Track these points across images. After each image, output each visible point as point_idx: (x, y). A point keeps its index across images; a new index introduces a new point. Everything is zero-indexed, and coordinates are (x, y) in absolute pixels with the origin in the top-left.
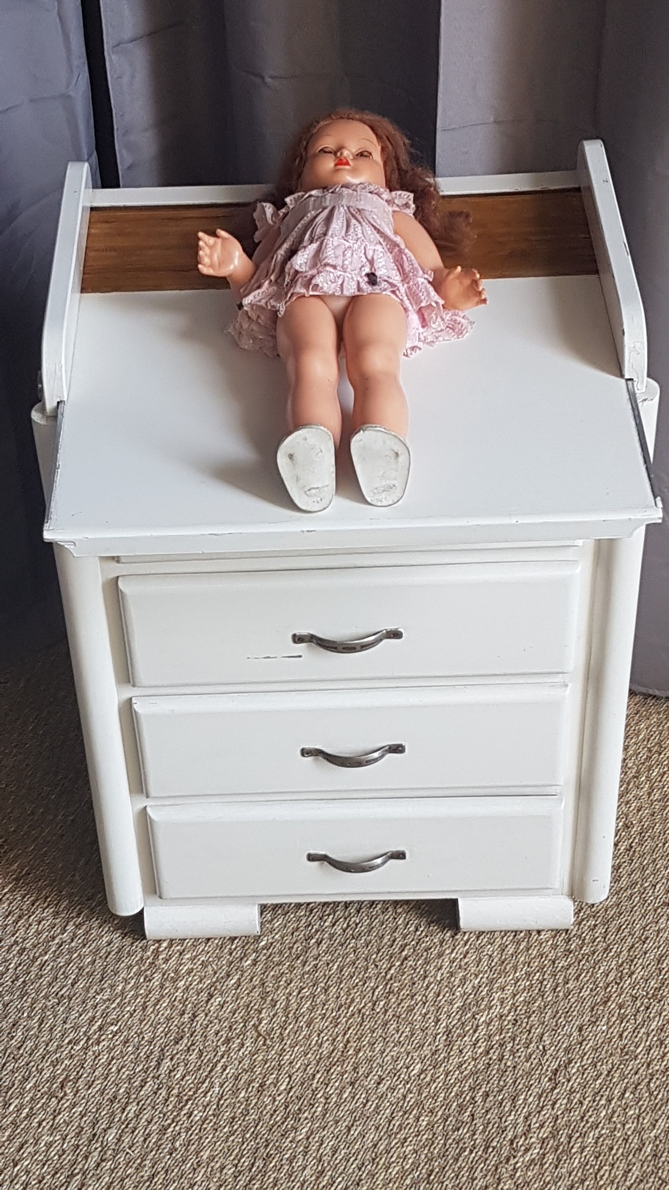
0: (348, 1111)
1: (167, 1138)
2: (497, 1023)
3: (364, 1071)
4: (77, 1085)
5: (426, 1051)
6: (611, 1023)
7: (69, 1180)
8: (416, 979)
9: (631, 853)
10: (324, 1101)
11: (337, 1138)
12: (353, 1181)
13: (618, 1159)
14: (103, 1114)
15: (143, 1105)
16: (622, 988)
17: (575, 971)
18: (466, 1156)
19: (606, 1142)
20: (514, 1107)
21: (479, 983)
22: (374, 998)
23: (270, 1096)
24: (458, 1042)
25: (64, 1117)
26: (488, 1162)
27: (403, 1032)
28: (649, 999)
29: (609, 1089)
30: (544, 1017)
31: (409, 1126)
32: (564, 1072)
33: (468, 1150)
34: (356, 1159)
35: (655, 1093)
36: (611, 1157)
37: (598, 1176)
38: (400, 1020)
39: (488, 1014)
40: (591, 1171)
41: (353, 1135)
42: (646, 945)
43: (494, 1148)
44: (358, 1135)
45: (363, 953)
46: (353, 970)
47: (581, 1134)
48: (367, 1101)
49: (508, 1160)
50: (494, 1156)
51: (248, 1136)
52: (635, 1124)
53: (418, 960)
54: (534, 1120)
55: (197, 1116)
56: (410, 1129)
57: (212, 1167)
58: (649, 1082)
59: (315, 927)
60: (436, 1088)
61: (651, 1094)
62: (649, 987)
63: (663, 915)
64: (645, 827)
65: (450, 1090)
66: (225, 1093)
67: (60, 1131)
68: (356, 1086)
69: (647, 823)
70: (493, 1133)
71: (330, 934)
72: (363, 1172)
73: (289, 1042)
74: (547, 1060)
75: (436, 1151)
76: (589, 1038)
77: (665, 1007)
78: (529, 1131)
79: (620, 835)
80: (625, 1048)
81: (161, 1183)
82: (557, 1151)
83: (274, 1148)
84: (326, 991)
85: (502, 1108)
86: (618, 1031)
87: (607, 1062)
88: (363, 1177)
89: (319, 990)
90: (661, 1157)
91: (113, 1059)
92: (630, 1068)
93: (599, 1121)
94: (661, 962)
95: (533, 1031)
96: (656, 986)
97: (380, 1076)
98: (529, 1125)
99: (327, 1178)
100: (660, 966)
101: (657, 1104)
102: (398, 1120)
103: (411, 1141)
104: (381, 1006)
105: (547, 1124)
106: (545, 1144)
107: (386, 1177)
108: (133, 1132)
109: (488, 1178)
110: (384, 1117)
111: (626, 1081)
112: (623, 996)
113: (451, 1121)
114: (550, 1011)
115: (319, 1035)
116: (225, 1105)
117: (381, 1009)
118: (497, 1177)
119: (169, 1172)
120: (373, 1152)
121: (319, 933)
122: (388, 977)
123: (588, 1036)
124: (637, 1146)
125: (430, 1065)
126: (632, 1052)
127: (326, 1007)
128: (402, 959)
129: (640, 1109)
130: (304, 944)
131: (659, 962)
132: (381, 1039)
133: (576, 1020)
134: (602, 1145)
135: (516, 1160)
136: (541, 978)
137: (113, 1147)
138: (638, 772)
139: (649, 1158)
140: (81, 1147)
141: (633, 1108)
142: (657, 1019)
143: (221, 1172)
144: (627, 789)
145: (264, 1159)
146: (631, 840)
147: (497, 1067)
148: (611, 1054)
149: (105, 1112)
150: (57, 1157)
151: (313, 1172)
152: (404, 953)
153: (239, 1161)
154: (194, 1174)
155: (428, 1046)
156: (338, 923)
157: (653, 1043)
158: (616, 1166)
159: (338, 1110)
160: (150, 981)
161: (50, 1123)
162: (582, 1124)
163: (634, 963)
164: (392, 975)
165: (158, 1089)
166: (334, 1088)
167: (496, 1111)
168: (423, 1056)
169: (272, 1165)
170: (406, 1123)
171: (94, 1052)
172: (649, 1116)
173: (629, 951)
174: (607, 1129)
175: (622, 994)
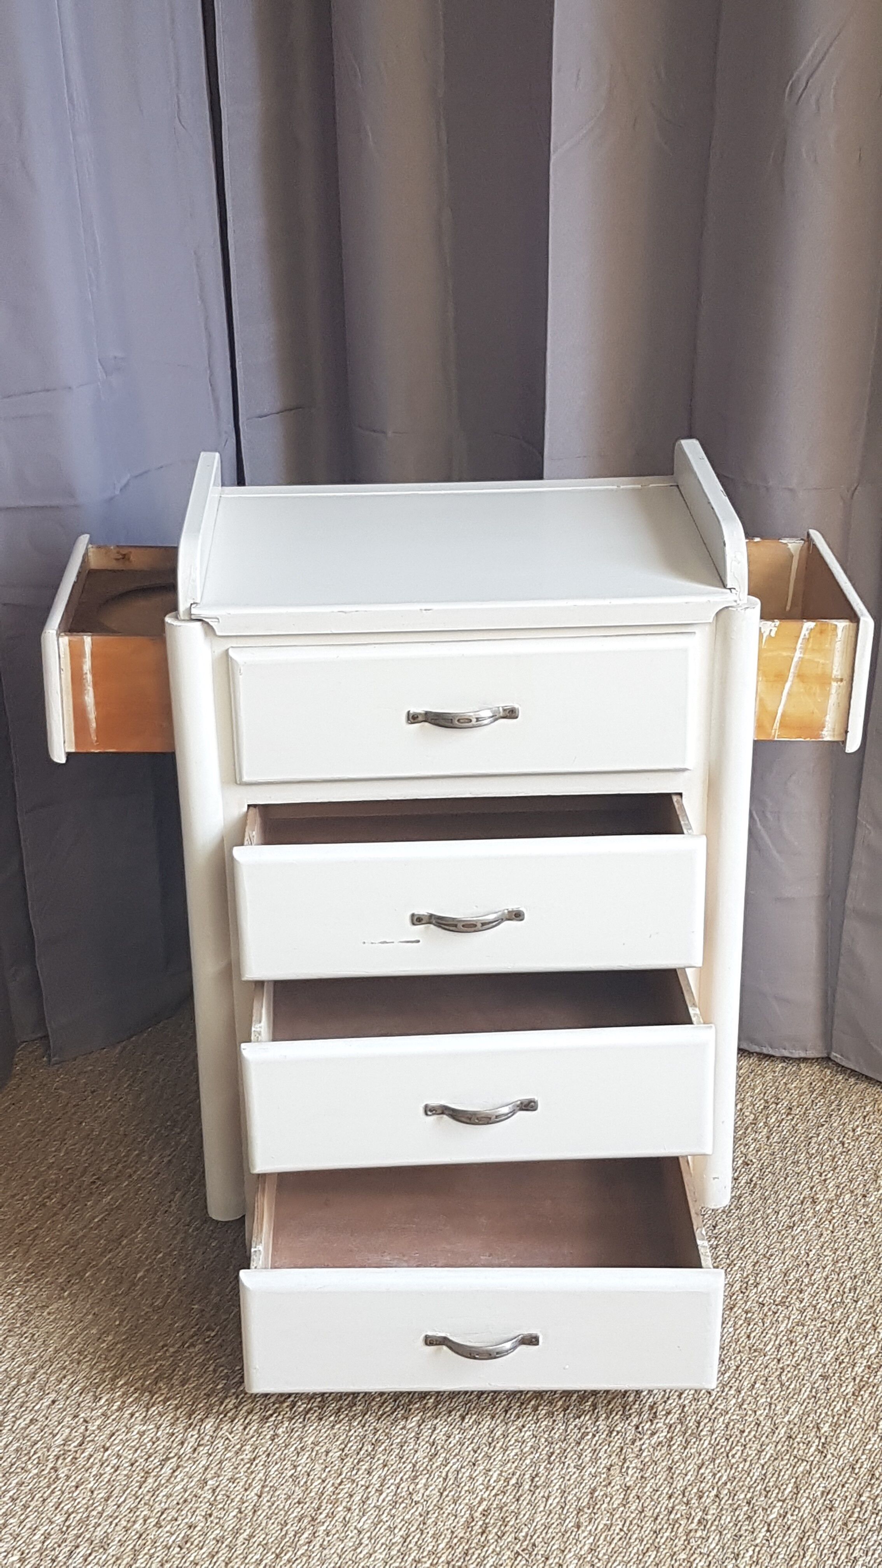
1: (269, 1427)
6: (737, 1326)
7: (163, 1463)
9: (752, 1186)
11: (451, 1425)
12: (469, 1462)
13: (750, 1440)
16: (748, 1296)
18: (588, 1440)
19: (737, 1425)
20: (639, 1397)
25: (159, 1409)
26: (612, 1444)
28: (777, 1305)
29: (738, 1381)
31: (527, 1414)
33: (591, 1434)
34: (472, 1443)
35: (787, 1384)
36: (743, 1439)
37: (730, 1455)
40: (722, 1450)
41: (468, 1422)
42: (771, 1261)
43: (618, 1432)
44: (473, 1423)
47: (710, 1419)
49: (633, 1443)
50: (619, 1439)
51: (355, 1424)
52: (767, 1411)
54: (660, 1408)
56: (528, 1416)
57: (317, 1451)
58: (780, 1375)
61: (782, 1385)
62: (775, 1296)
63: (787, 1237)
64: (765, 1164)
67: (154, 1421)
69: (767, 1161)
70: (617, 1420)
72: (479, 1454)
75: (556, 1436)
77: (793, 1312)
78: (655, 1417)
79: (740, 1171)
80: (753, 1346)
81: (262, 1465)
82: (685, 1434)
83: (384, 1434)
86: (745, 1333)
87: (735, 1358)
88: (479, 1458)
90: (796, 1437)
92: (760, 1362)
93: (728, 1408)
94: (788, 1275)
96: (783, 1294)
98: (655, 1413)
99: (441, 1459)
100: (786, 1278)
101: (790, 1393)
102: (515, 1410)
103: (529, 1427)
105: (674, 1411)
106: (672, 1428)
107: (504, 1458)
108: (232, 1421)
109: (613, 1457)
111: (756, 1374)
112: (749, 1303)
113: (572, 1410)
118: (622, 1457)
119: (271, 1455)
120: (489, 1437)
124: (770, 1430)
126: (761, 1349)
129: (772, 1398)
131: (785, 1274)
134: (733, 1428)
135: (642, 1442)
137: (211, 1433)
139: (784, 1439)
140: (176, 1435)
141: (765, 1397)
142: (786, 1322)
143: (326, 1455)
144: (745, 1133)
145: (373, 1444)
146: (751, 1175)
148: (740, 1352)
149: (202, 1405)
150: (151, 1443)
151: (426, 1454)
153: (346, 1446)
154: (298, 1457)
157: (782, 1342)
158: (748, 1446)
161: (144, 1415)
162: (711, 1411)
163: (760, 1275)
167: (620, 1401)
169: (381, 1449)
172: (781, 1404)
173: (754, 1266)
174: (738, 1415)
175: (748, 1301)
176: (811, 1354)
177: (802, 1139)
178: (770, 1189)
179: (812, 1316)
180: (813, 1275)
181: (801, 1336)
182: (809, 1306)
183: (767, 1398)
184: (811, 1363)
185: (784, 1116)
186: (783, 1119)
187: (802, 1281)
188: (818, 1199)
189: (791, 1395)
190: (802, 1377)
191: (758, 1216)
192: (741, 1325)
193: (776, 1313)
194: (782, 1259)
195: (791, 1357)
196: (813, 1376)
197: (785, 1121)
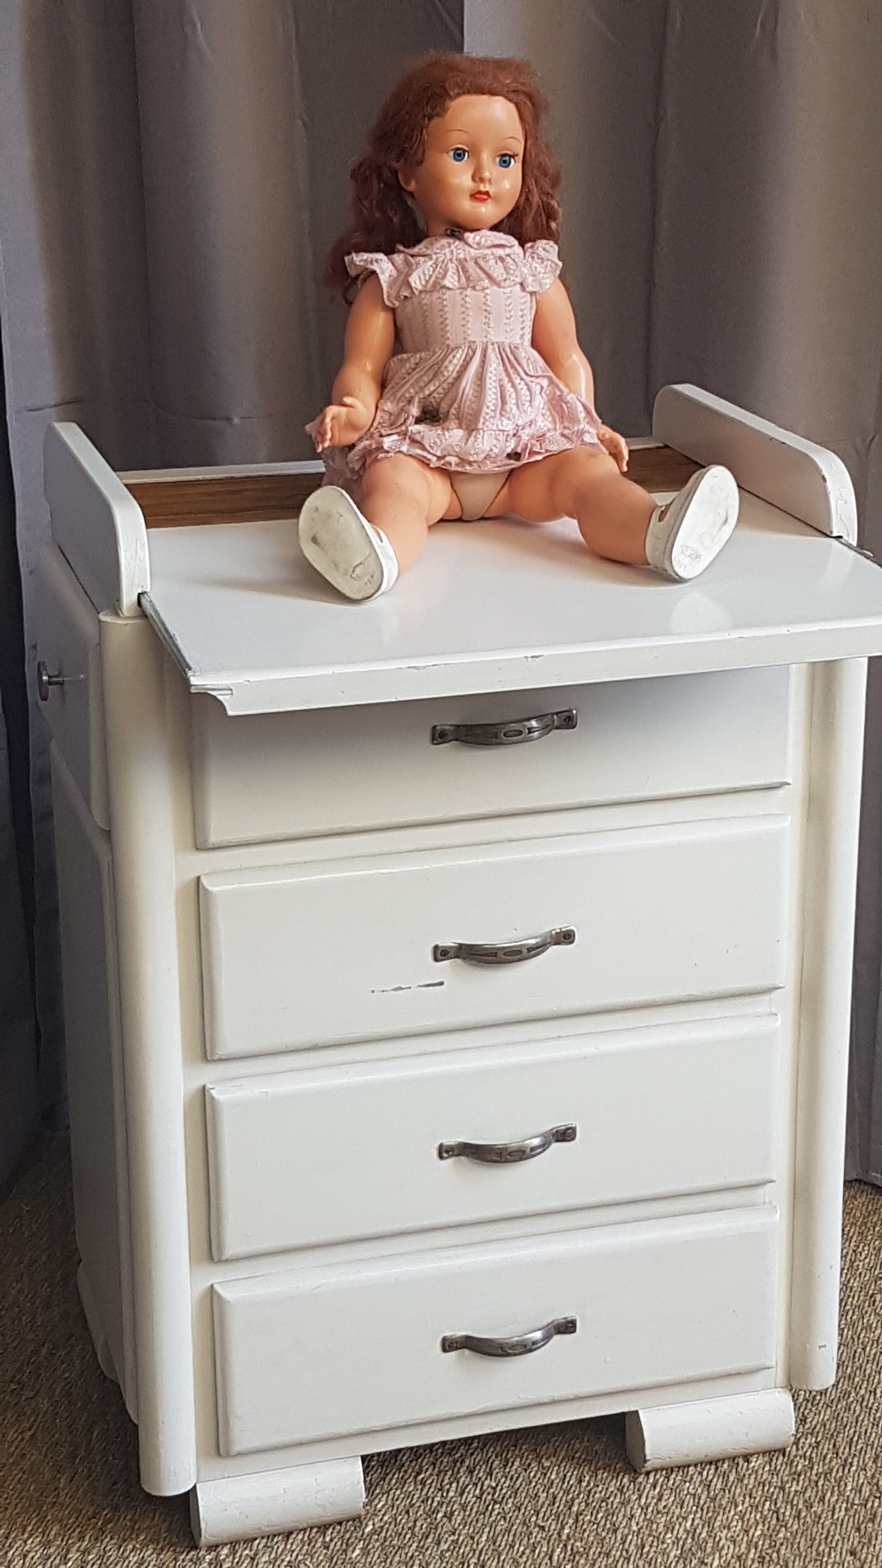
8: (604, 1534)
17: (814, 1493)
21: (692, 1525)
45: (518, 1517)
46: (511, 1538)
59: (436, 1500)
71: (460, 1505)
114: (803, 1541)
128: (573, 1516)
136: (773, 1507)
156: (467, 1490)
164: (568, 1535)
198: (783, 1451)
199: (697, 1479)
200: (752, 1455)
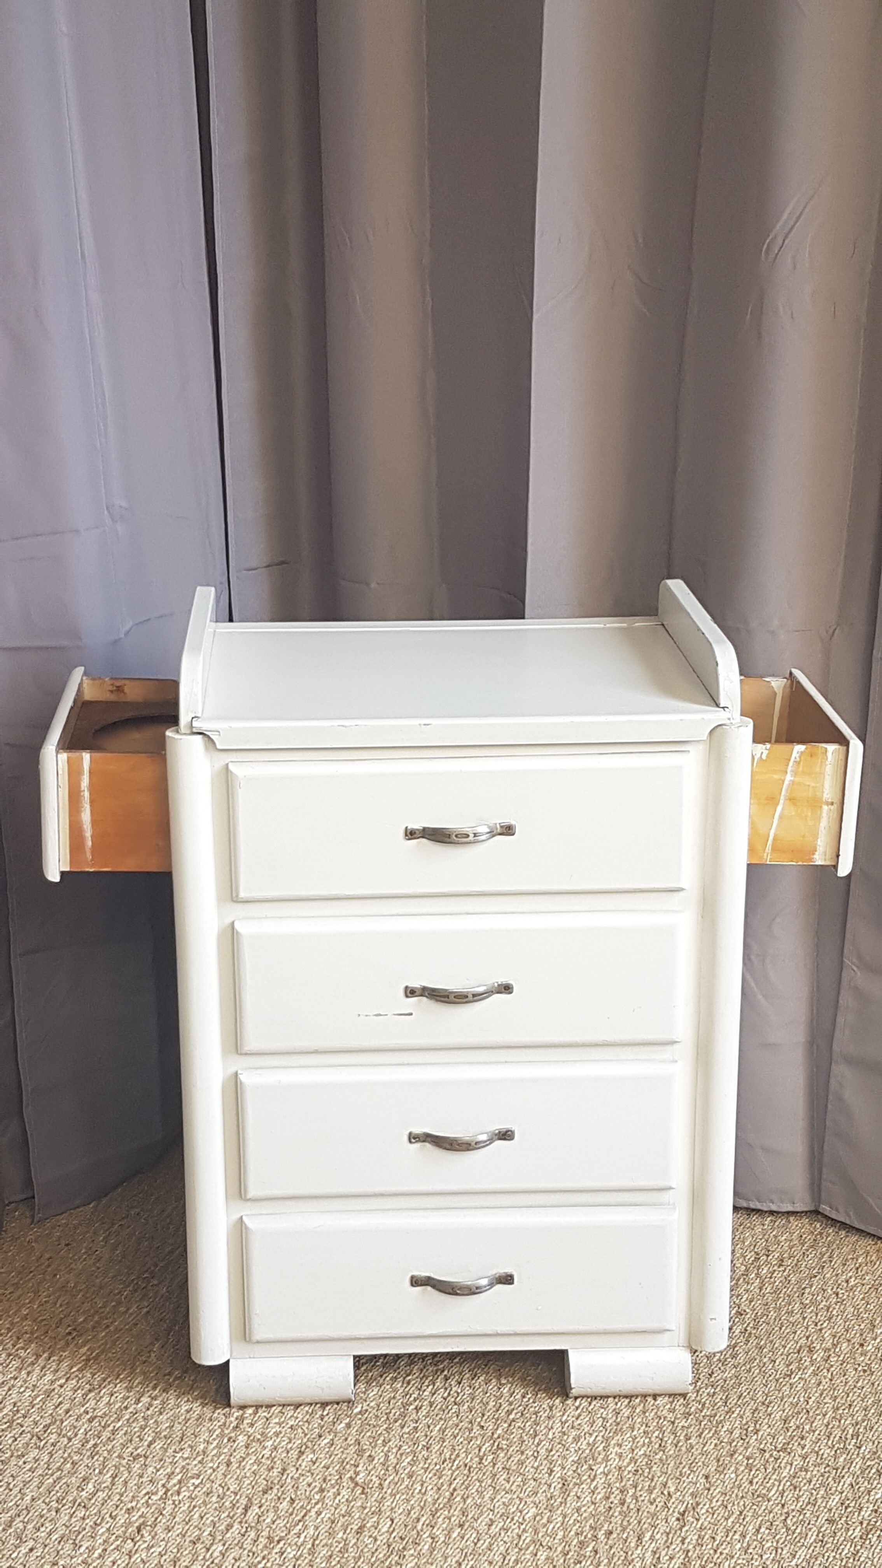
0: (457, 1548)
2: (617, 1473)
3: (474, 1515)
4: (156, 1529)
5: (541, 1497)
6: (739, 1472)
8: (525, 1438)
9: (747, 1335)
10: (431, 1541)
14: (184, 1553)
15: (230, 1545)
16: (748, 1443)
17: (696, 1429)
20: (641, 1543)
21: (594, 1440)
22: (481, 1454)
23: (370, 1536)
24: (575, 1490)
27: (514, 1482)
28: (778, 1451)
29: (742, 1526)
30: (667, 1468)
32: (692, 1512)
35: (793, 1528)
38: (511, 1472)
39: (606, 1466)
42: (770, 1409)
45: (467, 1417)
46: (457, 1431)
48: (479, 1540)
53: (527, 1422)
54: (663, 1553)
55: (291, 1553)
56: (527, 1562)
58: (785, 1520)
59: (413, 1396)
60: (554, 1528)
61: (788, 1529)
62: (777, 1442)
63: (785, 1385)
64: (759, 1314)
65: (569, 1530)
66: (320, 1535)
68: (465, 1527)
69: (761, 1311)
71: (430, 1402)
73: (389, 1491)
74: (673, 1503)
76: (716, 1484)
77: (795, 1458)
79: (734, 1321)
80: (756, 1491)
84: (428, 1448)
85: (627, 1544)
86: (747, 1479)
89: (420, 1447)
91: (194, 1507)
92: (764, 1507)
93: (734, 1553)
94: (788, 1422)
95: (656, 1479)
96: (784, 1441)
97: (490, 1519)
98: (659, 1558)
100: (786, 1425)
104: (489, 1460)
110: (499, 1552)
111: (760, 1519)
112: (750, 1450)
113: (573, 1555)
114: (673, 1462)
115: (422, 1485)
116: (322, 1544)
117: (489, 1463)
121: (418, 1401)
122: (496, 1436)
123: (715, 1482)
125: (545, 1509)
126: (765, 1494)
127: (429, 1461)
128: (509, 1422)
129: (778, 1542)
130: (402, 1410)
131: (785, 1421)
132: (490, 1488)
133: (702, 1470)
136: (660, 1436)
138: (747, 1270)
141: (770, 1541)
142: (789, 1467)
146: (745, 1325)
147: (619, 1509)
148: (743, 1497)
152: (511, 1417)
155: (543, 1492)
156: (439, 1392)
157: (786, 1487)
159: (447, 1548)
160: (234, 1441)
162: (716, 1556)
163: (760, 1422)
164: (499, 1435)
165: (246, 1532)
166: (441, 1529)
167: (621, 1546)
168: (538, 1502)
170: (522, 1558)
171: (174, 1501)
172: (787, 1548)
173: (753, 1413)
174: (743, 1559)
175: (749, 1447)
176: (816, 1498)
177: (795, 1290)
178: (765, 1339)
179: (815, 1461)
180: (813, 1422)
181: (805, 1481)
182: (811, 1452)
183: (772, 1542)
184: (817, 1507)
185: (776, 1268)
186: (774, 1271)
187: (803, 1428)
188: (814, 1347)
189: (797, 1539)
190: (807, 1522)
191: (755, 1364)
192: (743, 1471)
193: (777, 1459)
194: (781, 1407)
195: (795, 1502)
196: (819, 1521)
197: (777, 1272)
198: (684, 1396)
199: (612, 1406)
200: (660, 1395)
